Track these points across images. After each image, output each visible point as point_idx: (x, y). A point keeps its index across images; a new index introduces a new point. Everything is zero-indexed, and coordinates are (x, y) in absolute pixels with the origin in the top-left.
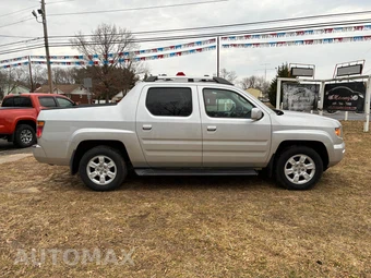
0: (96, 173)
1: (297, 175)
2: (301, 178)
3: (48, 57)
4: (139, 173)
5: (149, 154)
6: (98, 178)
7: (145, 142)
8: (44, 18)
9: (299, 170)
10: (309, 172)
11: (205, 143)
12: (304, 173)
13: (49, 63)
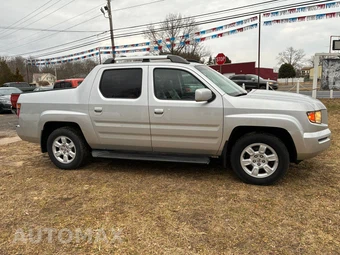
0: (61, 152)
1: (256, 167)
2: (262, 171)
3: (114, 47)
4: (95, 154)
5: (101, 136)
6: (62, 156)
7: (97, 124)
8: (110, 14)
9: (259, 161)
10: (271, 164)
11: (153, 127)
12: (265, 166)
13: (114, 52)
